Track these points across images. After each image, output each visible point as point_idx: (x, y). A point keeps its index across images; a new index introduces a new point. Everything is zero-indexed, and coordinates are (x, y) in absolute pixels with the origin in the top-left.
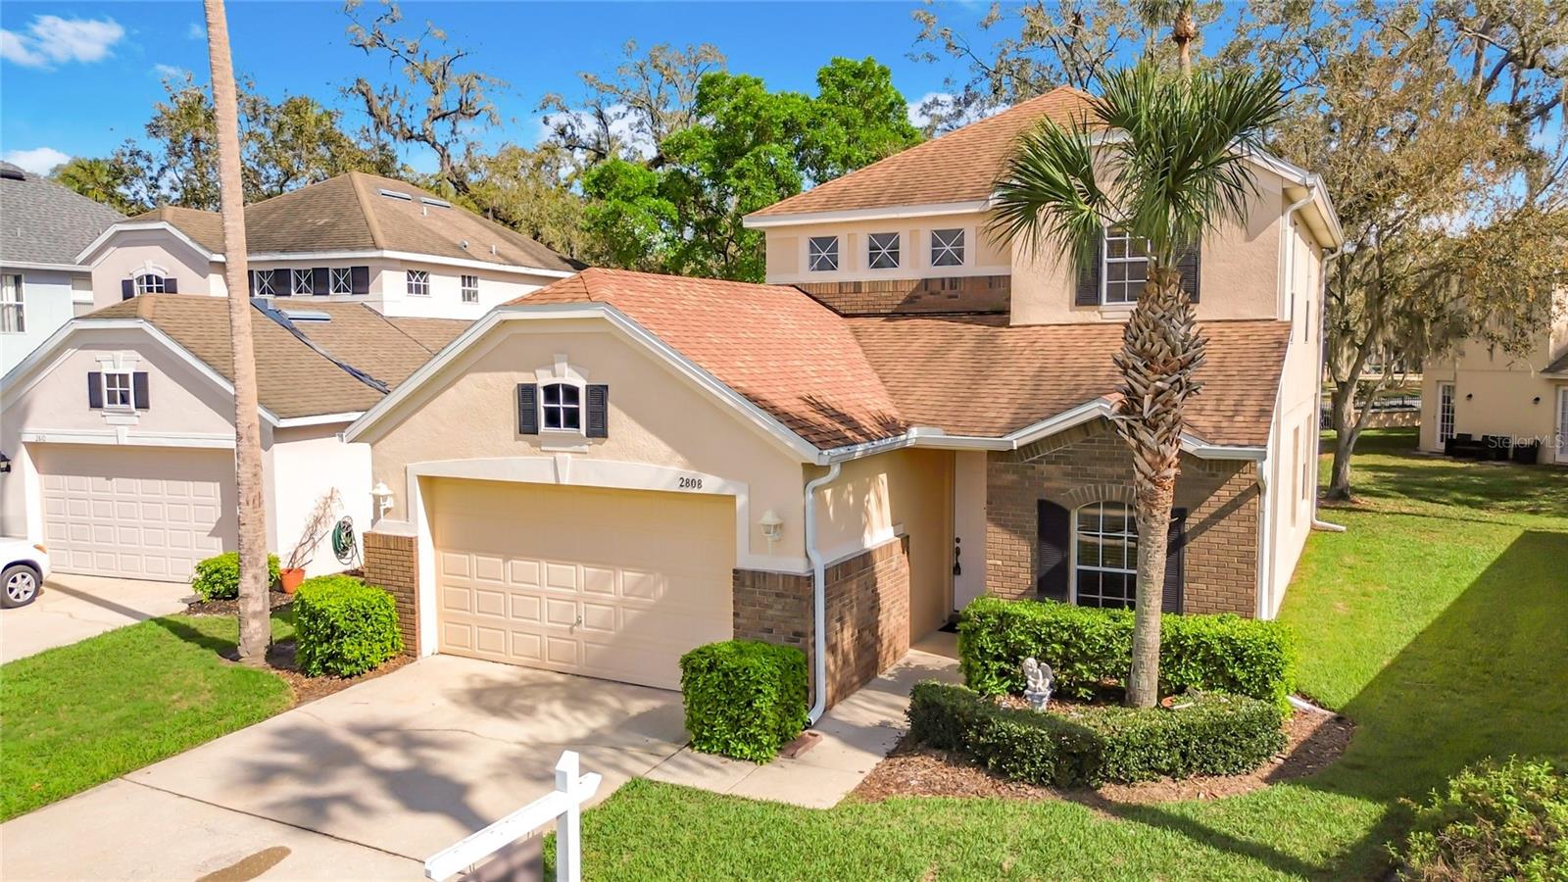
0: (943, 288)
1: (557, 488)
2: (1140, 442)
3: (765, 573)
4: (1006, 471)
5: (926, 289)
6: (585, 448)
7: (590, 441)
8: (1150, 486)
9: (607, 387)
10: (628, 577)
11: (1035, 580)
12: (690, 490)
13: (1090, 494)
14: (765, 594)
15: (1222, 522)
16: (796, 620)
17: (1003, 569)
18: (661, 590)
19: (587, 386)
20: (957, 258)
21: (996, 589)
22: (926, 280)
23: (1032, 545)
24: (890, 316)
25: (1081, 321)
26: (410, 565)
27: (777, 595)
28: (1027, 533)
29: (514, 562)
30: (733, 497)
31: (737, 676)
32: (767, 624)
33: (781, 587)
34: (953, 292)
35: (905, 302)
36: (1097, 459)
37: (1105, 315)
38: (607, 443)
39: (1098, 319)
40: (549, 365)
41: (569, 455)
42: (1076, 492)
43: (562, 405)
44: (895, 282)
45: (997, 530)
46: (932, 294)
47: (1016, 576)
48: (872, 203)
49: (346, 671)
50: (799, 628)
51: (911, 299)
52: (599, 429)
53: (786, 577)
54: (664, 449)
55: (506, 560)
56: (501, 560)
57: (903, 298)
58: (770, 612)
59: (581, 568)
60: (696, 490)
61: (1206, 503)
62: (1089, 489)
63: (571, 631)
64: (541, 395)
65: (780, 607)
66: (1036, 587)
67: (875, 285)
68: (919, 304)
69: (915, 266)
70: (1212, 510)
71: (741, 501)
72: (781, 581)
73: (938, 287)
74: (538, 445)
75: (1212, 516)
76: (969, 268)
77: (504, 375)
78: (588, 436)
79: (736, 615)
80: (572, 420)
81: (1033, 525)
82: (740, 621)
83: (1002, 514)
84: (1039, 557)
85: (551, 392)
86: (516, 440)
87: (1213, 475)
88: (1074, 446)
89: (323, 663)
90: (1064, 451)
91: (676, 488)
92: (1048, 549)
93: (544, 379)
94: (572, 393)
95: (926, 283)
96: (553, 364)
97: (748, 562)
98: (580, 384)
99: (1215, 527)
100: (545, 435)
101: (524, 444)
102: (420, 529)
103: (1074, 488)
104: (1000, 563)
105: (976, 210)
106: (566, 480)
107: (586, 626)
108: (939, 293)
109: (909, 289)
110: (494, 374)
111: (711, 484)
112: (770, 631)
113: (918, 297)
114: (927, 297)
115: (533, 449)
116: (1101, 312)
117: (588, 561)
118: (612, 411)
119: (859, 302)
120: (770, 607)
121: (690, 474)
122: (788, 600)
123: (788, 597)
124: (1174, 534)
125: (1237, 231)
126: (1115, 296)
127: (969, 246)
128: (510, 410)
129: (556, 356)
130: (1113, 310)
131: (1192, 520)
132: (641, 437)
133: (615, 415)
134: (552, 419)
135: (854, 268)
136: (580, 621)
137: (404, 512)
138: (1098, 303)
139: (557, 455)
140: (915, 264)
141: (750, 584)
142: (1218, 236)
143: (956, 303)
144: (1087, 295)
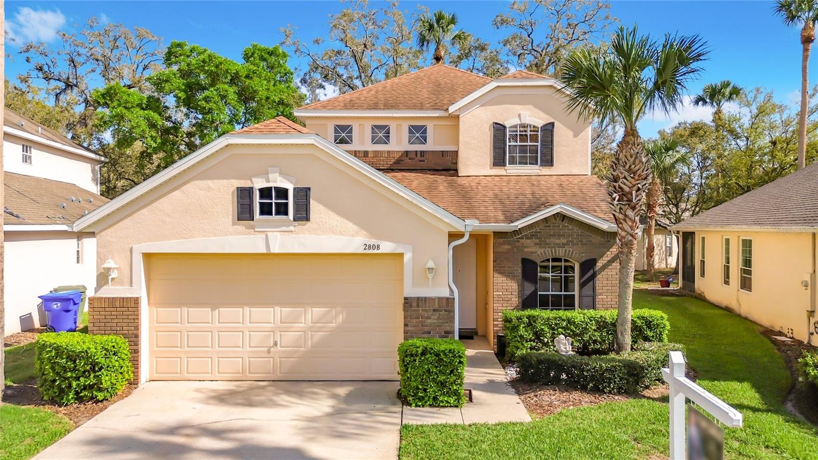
0: (416, 156)
1: (269, 256)
2: (626, 216)
3: (426, 298)
4: (504, 243)
5: (407, 156)
6: (292, 228)
7: (296, 223)
8: (631, 238)
9: (310, 188)
10: (318, 311)
11: (520, 301)
12: (371, 251)
13: (549, 254)
14: (426, 311)
15: (613, 264)
16: (446, 324)
17: (503, 296)
18: (340, 319)
19: (294, 189)
20: (422, 140)
21: (499, 308)
22: (407, 151)
23: (518, 282)
24: (388, 170)
25: (496, 174)
26: (135, 317)
27: (434, 310)
28: (515, 276)
29: (220, 309)
30: (401, 255)
31: (445, 354)
32: (426, 329)
33: (437, 306)
34: (422, 158)
35: (395, 163)
36: (552, 235)
37: (508, 171)
38: (309, 224)
39: (505, 174)
40: (265, 174)
41: (279, 233)
42: (541, 253)
43: (274, 201)
44: (389, 152)
45: (499, 276)
46: (410, 159)
47: (510, 300)
48: (375, 107)
49: (100, 396)
50: (448, 329)
51: (398, 162)
52: (303, 214)
53: (440, 299)
54: (351, 227)
55: (213, 309)
56: (209, 309)
57: (393, 161)
58: (429, 321)
59: (278, 309)
60: (376, 251)
61: (606, 256)
62: (548, 251)
63: (269, 352)
64: (257, 195)
65: (436, 318)
66: (520, 305)
67: (376, 153)
68: (402, 164)
70: (609, 259)
71: (407, 257)
72: (437, 302)
73: (413, 156)
74: (253, 227)
75: (608, 261)
76: (430, 146)
77: (226, 181)
78: (295, 220)
79: (406, 325)
80: (282, 210)
81: (519, 270)
82: (408, 328)
83: (502, 267)
84: (521, 289)
85: (265, 193)
86: (234, 224)
87: (609, 241)
88: (540, 229)
89: (77, 393)
90: (535, 232)
91: (361, 251)
92: (527, 284)
93: (259, 184)
94: (282, 193)
95: (407, 153)
96: (268, 174)
97: (411, 291)
98: (290, 187)
99: (610, 267)
100: (259, 221)
101: (241, 227)
102: (140, 290)
103: (540, 251)
104: (501, 293)
105: (437, 115)
106: (275, 249)
107: (281, 347)
108: (414, 159)
109: (397, 156)
110: (216, 181)
111: (387, 247)
112: (429, 333)
113: (402, 161)
114: (407, 160)
115: (249, 231)
116: (506, 170)
117: (283, 304)
118: (314, 205)
120: (429, 318)
121: (373, 242)
122: (441, 313)
123: (441, 311)
124: (591, 272)
125: (571, 133)
126: (512, 162)
127: (430, 134)
128: (229, 205)
129: (270, 169)
130: (512, 170)
131: (599, 264)
132: (335, 220)
133: (315, 207)
134: (266, 210)
135: (363, 143)
136: (276, 344)
137: (127, 280)
138: (504, 165)
139: (268, 233)
140: (399, 142)
141: (415, 304)
142: (561, 134)
143: (423, 165)
144: (499, 160)
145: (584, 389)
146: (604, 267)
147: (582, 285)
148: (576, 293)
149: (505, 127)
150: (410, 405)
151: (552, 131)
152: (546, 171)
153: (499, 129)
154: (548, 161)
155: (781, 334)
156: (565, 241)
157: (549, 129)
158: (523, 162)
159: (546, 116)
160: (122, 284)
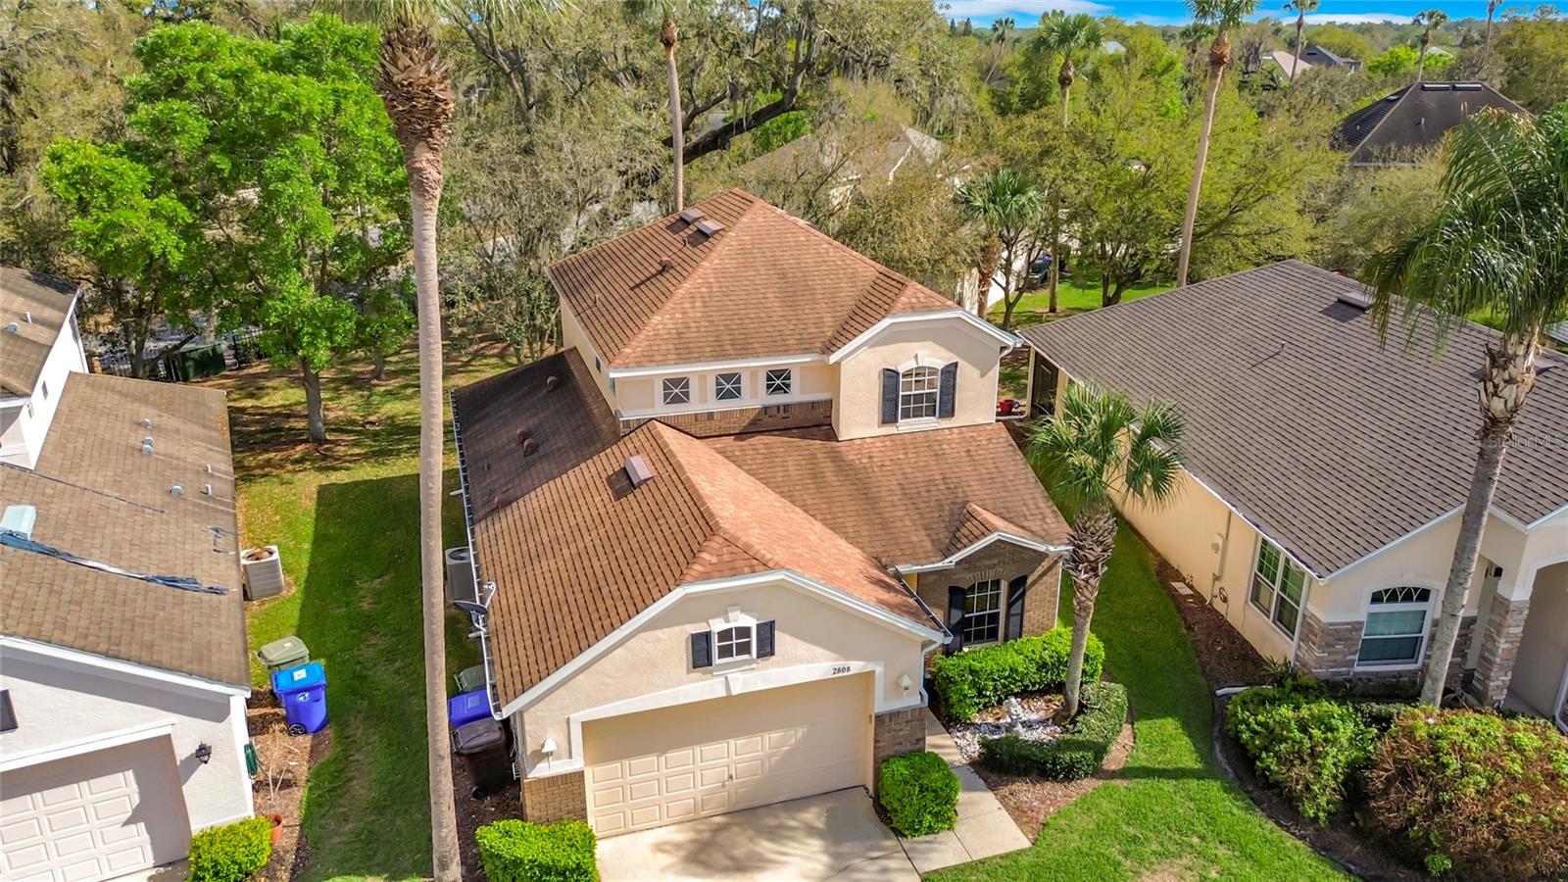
0: (779, 412)
1: (729, 699)
3: (898, 712)
5: (766, 414)
6: (754, 666)
7: (760, 660)
9: (775, 621)
10: (775, 735)
12: (841, 674)
14: (898, 724)
16: (918, 733)
18: (798, 737)
19: (758, 625)
20: (784, 388)
22: (765, 407)
23: (946, 611)
24: (741, 435)
25: (885, 434)
26: (581, 791)
27: (906, 722)
28: (942, 605)
30: (873, 672)
32: (897, 740)
33: (909, 717)
34: (786, 415)
35: (750, 424)
37: (900, 428)
38: (773, 658)
39: (895, 432)
40: (724, 614)
41: (740, 674)
42: (969, 580)
43: (735, 641)
44: (741, 411)
46: (770, 416)
48: (721, 353)
50: (920, 736)
51: (754, 422)
52: (767, 648)
53: (913, 710)
54: (819, 651)
55: (659, 756)
56: (654, 757)
57: (748, 422)
58: (901, 733)
59: (732, 742)
60: (845, 674)
61: (1037, 570)
62: (976, 577)
63: (723, 786)
64: (715, 639)
65: (908, 729)
67: (725, 414)
68: (759, 425)
69: (754, 398)
70: (1039, 573)
71: (878, 674)
72: (909, 714)
73: (775, 412)
74: (711, 672)
75: (1038, 577)
76: (796, 395)
77: (677, 629)
78: (758, 657)
79: (876, 741)
80: (744, 649)
81: (945, 599)
82: (878, 744)
84: (949, 616)
85: (725, 635)
86: (688, 672)
91: (830, 676)
92: (954, 611)
93: (717, 626)
94: (744, 632)
95: (766, 409)
96: (727, 613)
97: (881, 705)
98: (753, 624)
99: (1040, 582)
100: (718, 664)
101: (697, 674)
102: (581, 760)
106: (736, 691)
107: (738, 779)
108: (776, 416)
109: (753, 415)
110: (667, 630)
111: (856, 666)
112: (901, 743)
113: (760, 420)
114: (766, 419)
115: (706, 676)
116: (897, 427)
117: (736, 735)
118: (779, 636)
119: (713, 427)
120: (901, 730)
121: (841, 664)
123: (914, 721)
124: (1021, 590)
125: (976, 373)
126: (906, 415)
127: (794, 381)
128: (682, 654)
129: (729, 609)
130: (905, 426)
131: (1029, 581)
132: (803, 648)
133: (781, 639)
134: (725, 652)
135: (703, 400)
136: (731, 777)
137: (565, 752)
138: (896, 421)
139: (729, 676)
140: (755, 395)
141: (887, 720)
142: (967, 375)
143: (789, 423)
144: (889, 417)
145: (1055, 778)
146: (1034, 583)
147: (1010, 606)
148: (1002, 609)
149: (898, 374)
150: (906, 836)
151: (955, 374)
152: (945, 423)
153: (890, 377)
154: (948, 411)
155: (1180, 578)
156: (995, 561)
157: (950, 372)
158: (917, 414)
159: (949, 354)
160: (559, 758)
